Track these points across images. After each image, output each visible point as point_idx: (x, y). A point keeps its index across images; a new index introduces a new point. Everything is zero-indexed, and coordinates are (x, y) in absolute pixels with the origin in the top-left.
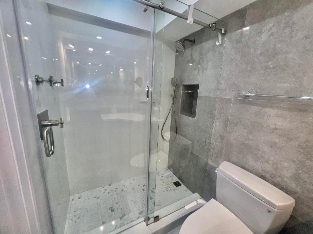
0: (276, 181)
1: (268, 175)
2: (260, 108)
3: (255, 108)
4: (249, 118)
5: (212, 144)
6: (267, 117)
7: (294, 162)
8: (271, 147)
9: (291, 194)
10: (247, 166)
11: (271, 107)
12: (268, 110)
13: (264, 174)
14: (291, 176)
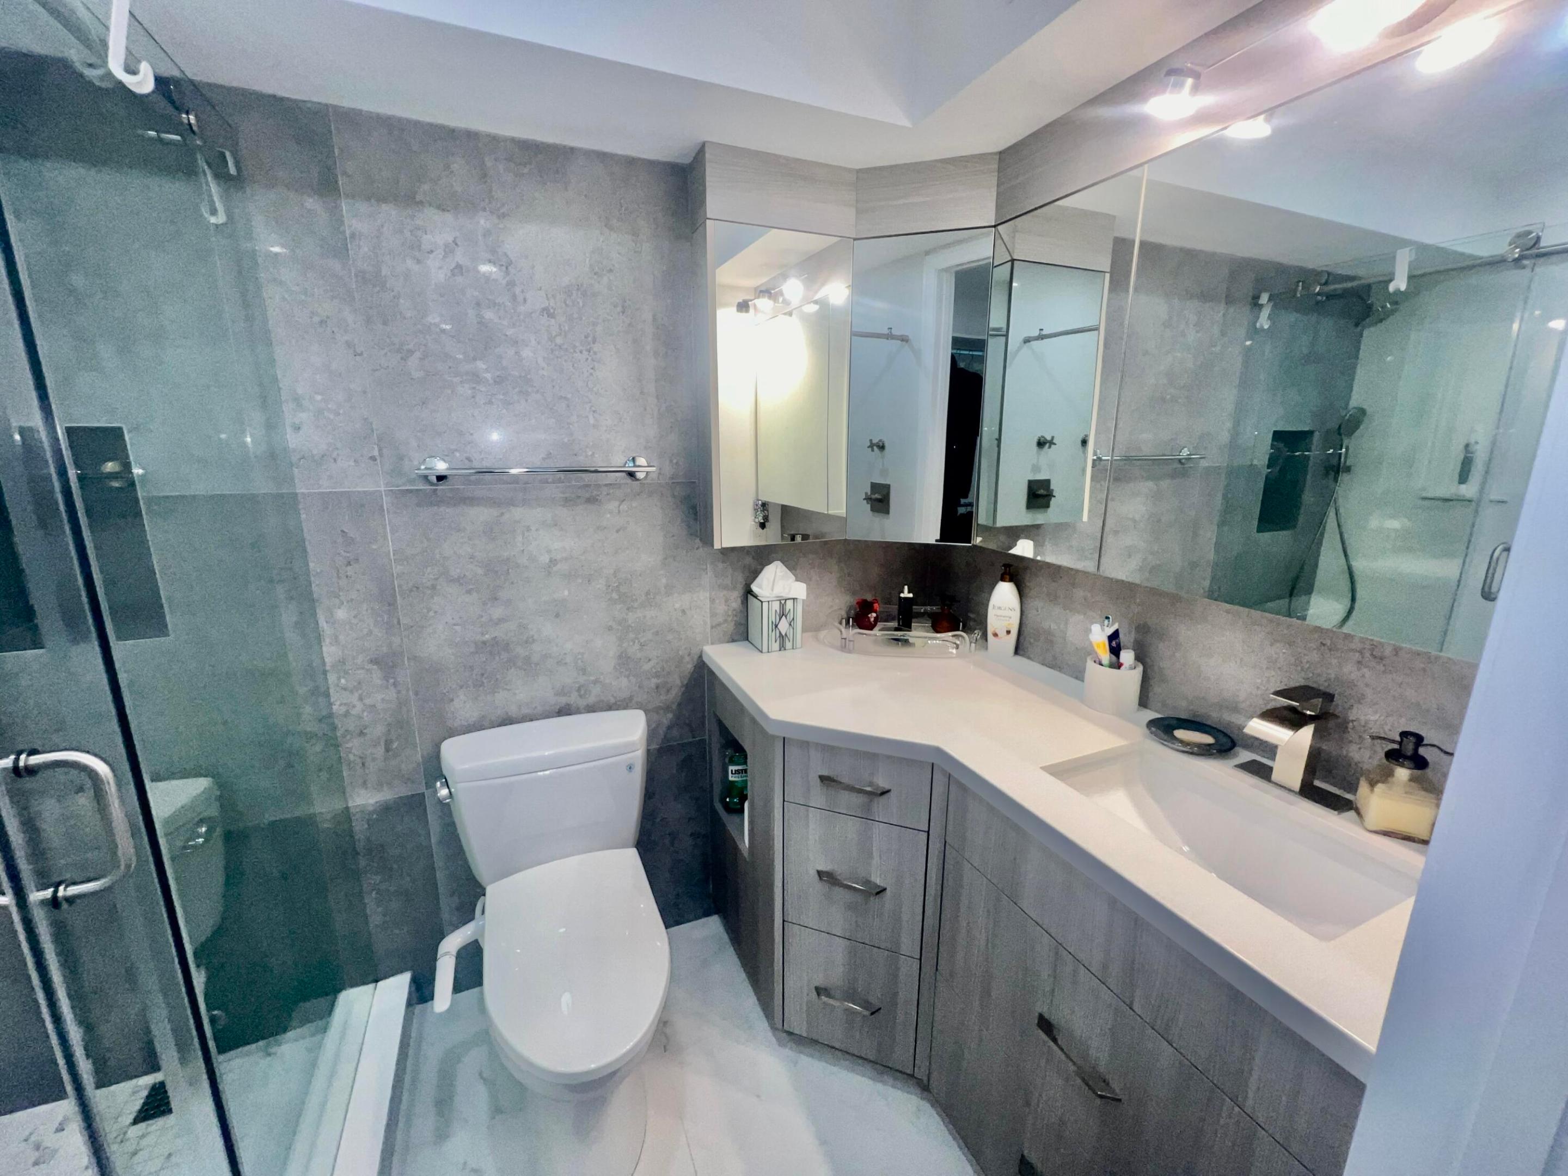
0: (591, 699)
1: (573, 699)
2: (494, 512)
3: (480, 515)
4: (469, 550)
5: (347, 714)
6: (523, 535)
7: (610, 628)
8: (557, 616)
9: (627, 706)
10: (513, 711)
11: (525, 503)
12: (517, 513)
13: (563, 700)
14: (615, 667)
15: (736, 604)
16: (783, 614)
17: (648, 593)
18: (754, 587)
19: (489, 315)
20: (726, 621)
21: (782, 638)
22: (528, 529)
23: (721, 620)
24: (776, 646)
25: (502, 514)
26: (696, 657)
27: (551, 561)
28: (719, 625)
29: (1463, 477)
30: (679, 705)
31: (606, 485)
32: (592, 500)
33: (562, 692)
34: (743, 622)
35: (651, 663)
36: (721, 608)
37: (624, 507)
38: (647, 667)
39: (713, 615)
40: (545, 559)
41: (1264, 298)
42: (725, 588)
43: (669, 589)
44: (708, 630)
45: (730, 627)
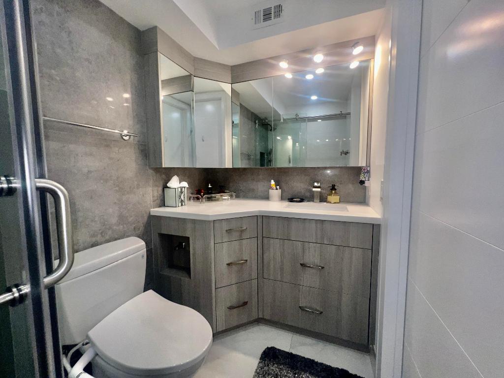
2: (60, 145)
6: (75, 158)
7: (115, 203)
8: (91, 198)
12: (72, 147)
14: (117, 221)
15: (160, 192)
16: (181, 192)
17: (130, 187)
18: (168, 185)
19: (59, 51)
20: (157, 199)
21: (182, 201)
22: (77, 155)
23: (156, 198)
24: (180, 204)
25: (64, 147)
26: (148, 214)
27: (89, 171)
28: (156, 200)
29: (290, 162)
30: (143, 234)
31: (113, 140)
32: (107, 146)
33: (93, 236)
34: (163, 199)
35: (132, 218)
36: (156, 194)
37: (121, 151)
38: (130, 219)
39: (153, 197)
40: (85, 170)
41: (257, 122)
42: (157, 186)
43: (138, 187)
44: (152, 203)
45: (158, 202)
